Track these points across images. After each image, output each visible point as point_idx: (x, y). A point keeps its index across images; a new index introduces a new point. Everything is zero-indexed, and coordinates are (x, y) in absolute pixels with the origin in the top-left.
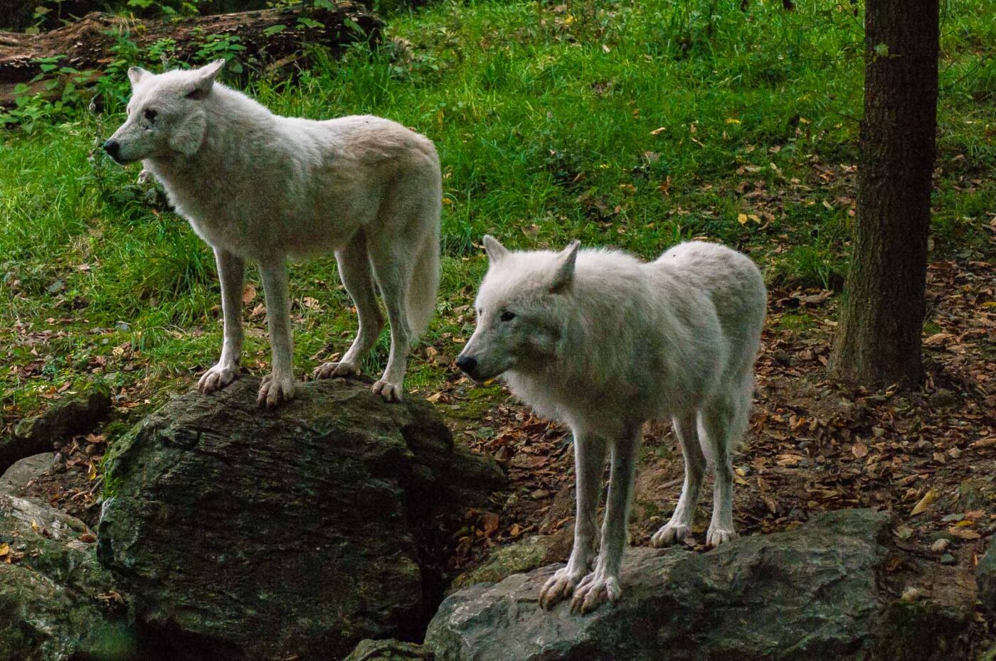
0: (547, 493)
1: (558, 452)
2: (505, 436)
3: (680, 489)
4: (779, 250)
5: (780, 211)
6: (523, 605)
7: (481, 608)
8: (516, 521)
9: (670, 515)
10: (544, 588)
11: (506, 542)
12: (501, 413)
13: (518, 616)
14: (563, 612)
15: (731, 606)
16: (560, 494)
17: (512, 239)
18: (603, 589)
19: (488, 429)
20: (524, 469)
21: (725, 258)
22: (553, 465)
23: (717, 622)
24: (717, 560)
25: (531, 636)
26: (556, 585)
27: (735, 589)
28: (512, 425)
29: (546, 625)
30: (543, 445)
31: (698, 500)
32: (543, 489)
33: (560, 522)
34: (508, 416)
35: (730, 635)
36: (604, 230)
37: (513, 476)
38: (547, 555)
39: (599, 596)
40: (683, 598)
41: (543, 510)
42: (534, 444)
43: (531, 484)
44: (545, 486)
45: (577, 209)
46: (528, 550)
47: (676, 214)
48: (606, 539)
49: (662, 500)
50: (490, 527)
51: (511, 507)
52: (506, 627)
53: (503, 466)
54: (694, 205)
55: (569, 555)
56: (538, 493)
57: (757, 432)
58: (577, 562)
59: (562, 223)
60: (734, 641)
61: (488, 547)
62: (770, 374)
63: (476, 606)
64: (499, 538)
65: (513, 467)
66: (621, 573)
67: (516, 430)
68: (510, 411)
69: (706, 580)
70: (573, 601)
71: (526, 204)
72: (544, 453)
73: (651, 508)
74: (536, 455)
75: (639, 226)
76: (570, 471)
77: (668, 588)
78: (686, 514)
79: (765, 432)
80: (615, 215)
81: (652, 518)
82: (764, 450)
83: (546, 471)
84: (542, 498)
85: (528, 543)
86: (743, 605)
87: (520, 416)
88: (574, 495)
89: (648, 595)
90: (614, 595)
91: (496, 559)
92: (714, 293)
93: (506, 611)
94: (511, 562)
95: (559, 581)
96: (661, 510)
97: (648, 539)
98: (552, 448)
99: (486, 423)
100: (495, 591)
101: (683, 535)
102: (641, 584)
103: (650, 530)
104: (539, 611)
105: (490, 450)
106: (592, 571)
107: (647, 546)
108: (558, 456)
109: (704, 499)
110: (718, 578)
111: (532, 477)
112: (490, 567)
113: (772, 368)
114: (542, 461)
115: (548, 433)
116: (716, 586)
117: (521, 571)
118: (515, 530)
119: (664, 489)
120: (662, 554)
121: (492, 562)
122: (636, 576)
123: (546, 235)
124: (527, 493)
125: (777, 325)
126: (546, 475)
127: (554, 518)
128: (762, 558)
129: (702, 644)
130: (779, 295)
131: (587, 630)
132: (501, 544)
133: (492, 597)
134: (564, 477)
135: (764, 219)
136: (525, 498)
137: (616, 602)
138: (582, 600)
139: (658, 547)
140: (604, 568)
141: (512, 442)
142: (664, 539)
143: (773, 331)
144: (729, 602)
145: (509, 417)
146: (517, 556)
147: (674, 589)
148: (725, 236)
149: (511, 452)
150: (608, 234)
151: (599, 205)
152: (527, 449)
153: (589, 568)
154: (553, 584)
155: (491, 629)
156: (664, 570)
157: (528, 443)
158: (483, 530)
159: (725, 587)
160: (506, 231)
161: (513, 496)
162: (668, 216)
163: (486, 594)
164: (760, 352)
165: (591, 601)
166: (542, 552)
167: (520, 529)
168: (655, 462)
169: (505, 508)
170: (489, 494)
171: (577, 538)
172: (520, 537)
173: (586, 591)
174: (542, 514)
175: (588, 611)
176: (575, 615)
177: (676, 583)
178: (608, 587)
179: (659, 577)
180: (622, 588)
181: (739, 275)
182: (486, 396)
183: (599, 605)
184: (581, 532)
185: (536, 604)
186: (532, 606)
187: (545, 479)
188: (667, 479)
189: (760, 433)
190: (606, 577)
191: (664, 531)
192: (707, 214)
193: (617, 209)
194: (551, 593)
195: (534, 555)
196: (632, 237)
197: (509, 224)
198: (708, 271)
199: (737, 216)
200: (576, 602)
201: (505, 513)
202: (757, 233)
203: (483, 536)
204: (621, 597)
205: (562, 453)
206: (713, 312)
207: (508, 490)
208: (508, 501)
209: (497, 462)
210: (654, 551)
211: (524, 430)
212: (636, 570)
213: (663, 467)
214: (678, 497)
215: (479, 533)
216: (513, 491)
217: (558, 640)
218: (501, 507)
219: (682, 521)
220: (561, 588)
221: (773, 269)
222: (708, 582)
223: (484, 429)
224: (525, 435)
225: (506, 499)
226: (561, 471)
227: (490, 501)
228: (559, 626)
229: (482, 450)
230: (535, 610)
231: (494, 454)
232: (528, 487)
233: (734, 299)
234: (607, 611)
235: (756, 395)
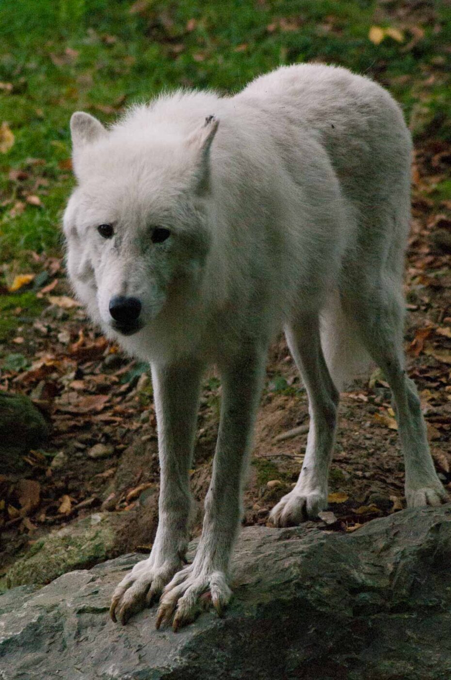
0: (110, 449)
1: (123, 388)
2: (44, 367)
3: (306, 439)
4: (431, 80)
5: (431, 22)
6: (86, 617)
7: (25, 623)
8: (67, 491)
9: (295, 478)
10: (117, 591)
11: (52, 524)
12: (37, 332)
13: (78, 633)
14: (146, 625)
15: (393, 611)
16: (131, 449)
17: (37, 71)
18: (204, 590)
19: (17, 356)
20: (75, 415)
21: (341, 84)
22: (118, 408)
23: (372, 636)
24: (370, 543)
25: (98, 663)
26: (134, 586)
27: (399, 586)
28: (54, 350)
29: (121, 646)
30: (100, 379)
31: (332, 455)
32: (105, 443)
33: (132, 492)
34: (47, 336)
35: (390, 654)
36: (173, 56)
37: (61, 424)
38: (117, 542)
39: (198, 602)
40: (320, 601)
41: (106, 474)
42: (87, 378)
43: (88, 436)
44: (108, 439)
45: (133, 26)
46: (87, 535)
47: (277, 31)
48: (211, 516)
49: (283, 457)
50: (28, 502)
51: (57, 472)
52: (61, 651)
53: (44, 411)
54: (303, 16)
55: (151, 540)
56: (98, 450)
57: (416, 353)
58: (165, 550)
59: (110, 46)
60: (400, 664)
61: (26, 530)
62: (430, 266)
63: (15, 621)
64: (43, 517)
65: (58, 412)
66: (231, 566)
67: (60, 357)
68: (50, 330)
69: (355, 574)
70: (160, 610)
71: (55, 18)
72: (102, 390)
73: (267, 467)
74: (91, 393)
75: (223, 49)
76: (144, 415)
77: (299, 586)
78: (317, 475)
79: (428, 352)
80: (187, 34)
81: (271, 483)
82: (428, 379)
83: (107, 416)
84: (103, 457)
85: (87, 525)
86: (409, 610)
87: (64, 337)
88: (156, 451)
89: (268, 598)
90: (220, 599)
91: (41, 547)
92: (324, 133)
93: (60, 628)
94: (63, 554)
95: (140, 580)
96: (281, 471)
97: (265, 514)
98: (114, 383)
99: (14, 347)
100: (44, 596)
101: (315, 508)
102: (259, 581)
103: (267, 501)
104: (111, 625)
105: (23, 387)
106: (187, 563)
107: (264, 524)
108: (124, 394)
109: (343, 454)
110: (372, 570)
111: (88, 426)
112: (32, 561)
113: (430, 259)
114: (101, 402)
115: (107, 360)
116: (369, 582)
117: (79, 566)
118: (66, 506)
119: (284, 440)
120: (286, 536)
121: (33, 555)
122: (251, 569)
123: (86, 65)
124: (82, 450)
125: (435, 193)
126: (107, 423)
127: (122, 486)
128: (436, 540)
129: (351, 668)
130: (437, 149)
131: (182, 653)
132: (47, 526)
133: (39, 607)
134: (135, 425)
135: (408, 35)
136: (79, 458)
137: (224, 609)
138: (174, 607)
139: (280, 526)
140: (207, 559)
141: (55, 375)
142: (289, 515)
143: (431, 202)
144: (388, 605)
145: (48, 339)
146: (72, 544)
147: (308, 587)
148: (351, 61)
149: (54, 390)
150: (180, 62)
151: (165, 20)
152: (78, 385)
153: (181, 559)
154: (130, 584)
155: (39, 654)
156: (292, 560)
157: (79, 376)
158: (18, 506)
159: (384, 583)
160: (27, 59)
161: (61, 454)
162: (266, 34)
163: (30, 602)
164: (411, 234)
165: (187, 608)
166: (108, 538)
167: (73, 503)
168: (270, 400)
169: (49, 473)
170: (26, 452)
171: (162, 516)
172: (74, 514)
173: (180, 595)
174: (105, 481)
175: (184, 624)
176: (163, 631)
177: (312, 578)
178: (213, 588)
179: (284, 570)
180: (232, 589)
181: (364, 108)
182: (12, 307)
183: (198, 614)
184: (169, 506)
185: (108, 614)
186: (99, 618)
187: (107, 429)
188: (288, 425)
189: (422, 353)
190: (209, 571)
191: (288, 503)
192: (324, 29)
193: (191, 25)
194: (127, 598)
195: (97, 542)
196: (216, 66)
197: (32, 49)
198: (314, 103)
199: (368, 30)
200: (164, 610)
201: (48, 481)
202: (399, 56)
203: (18, 515)
204: (232, 600)
205: (129, 390)
206: (326, 162)
207: (53, 445)
208: (54, 463)
209: (35, 404)
210: (276, 532)
211: (71, 356)
212: (252, 560)
213: (282, 407)
214: (303, 451)
215: (12, 511)
216: (59, 447)
217: (140, 669)
218: (43, 472)
219: (314, 487)
220: (142, 589)
221: (426, 110)
222: (359, 576)
223: (13, 356)
224: (74, 364)
225: (50, 459)
226: (130, 417)
227: (27, 464)
228: (140, 648)
229: (10, 387)
230: (104, 624)
231: (29, 393)
232: (82, 442)
233: (355, 142)
234: (209, 622)
235: (411, 298)
